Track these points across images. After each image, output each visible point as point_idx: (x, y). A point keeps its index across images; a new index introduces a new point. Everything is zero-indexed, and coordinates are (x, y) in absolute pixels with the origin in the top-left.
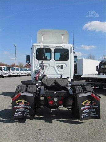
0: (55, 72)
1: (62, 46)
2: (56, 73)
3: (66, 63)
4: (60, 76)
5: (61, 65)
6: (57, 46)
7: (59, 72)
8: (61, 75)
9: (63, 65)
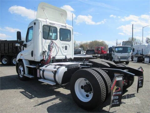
1: (66, 26)
2: (61, 54)
3: (69, 44)
5: (66, 46)
6: (62, 26)
7: (64, 53)
8: (66, 56)
9: (67, 46)
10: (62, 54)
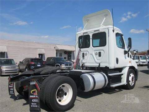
0: (94, 60)
1: (99, 30)
3: (104, 50)
4: (98, 65)
6: (95, 31)
7: (98, 60)
9: (100, 52)
10: (95, 61)
